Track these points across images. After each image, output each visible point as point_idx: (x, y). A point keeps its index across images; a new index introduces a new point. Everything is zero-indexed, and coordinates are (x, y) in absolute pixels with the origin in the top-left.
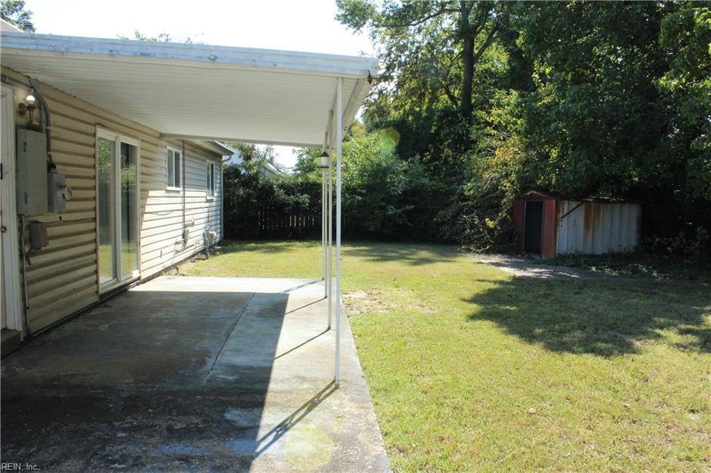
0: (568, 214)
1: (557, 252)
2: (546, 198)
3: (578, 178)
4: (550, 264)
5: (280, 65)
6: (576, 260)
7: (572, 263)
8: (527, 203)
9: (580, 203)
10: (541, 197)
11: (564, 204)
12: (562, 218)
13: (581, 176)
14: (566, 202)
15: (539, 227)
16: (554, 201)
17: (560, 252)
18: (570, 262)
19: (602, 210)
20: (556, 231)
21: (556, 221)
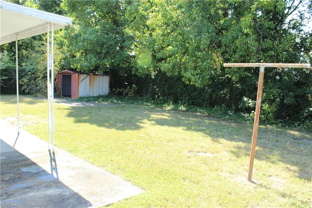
0: (83, 80)
1: (79, 96)
2: (73, 73)
3: (91, 65)
4: (77, 101)
5: (33, 16)
6: (88, 99)
7: (86, 100)
8: (63, 75)
9: (87, 75)
10: (71, 73)
11: (81, 76)
12: (81, 82)
13: (92, 65)
14: (82, 75)
15: (70, 85)
16: (77, 75)
17: (80, 96)
18: (85, 100)
19: (96, 78)
20: (78, 87)
21: (78, 83)
